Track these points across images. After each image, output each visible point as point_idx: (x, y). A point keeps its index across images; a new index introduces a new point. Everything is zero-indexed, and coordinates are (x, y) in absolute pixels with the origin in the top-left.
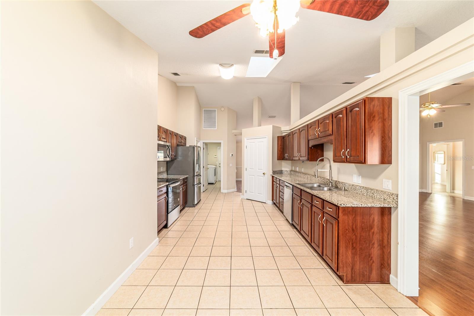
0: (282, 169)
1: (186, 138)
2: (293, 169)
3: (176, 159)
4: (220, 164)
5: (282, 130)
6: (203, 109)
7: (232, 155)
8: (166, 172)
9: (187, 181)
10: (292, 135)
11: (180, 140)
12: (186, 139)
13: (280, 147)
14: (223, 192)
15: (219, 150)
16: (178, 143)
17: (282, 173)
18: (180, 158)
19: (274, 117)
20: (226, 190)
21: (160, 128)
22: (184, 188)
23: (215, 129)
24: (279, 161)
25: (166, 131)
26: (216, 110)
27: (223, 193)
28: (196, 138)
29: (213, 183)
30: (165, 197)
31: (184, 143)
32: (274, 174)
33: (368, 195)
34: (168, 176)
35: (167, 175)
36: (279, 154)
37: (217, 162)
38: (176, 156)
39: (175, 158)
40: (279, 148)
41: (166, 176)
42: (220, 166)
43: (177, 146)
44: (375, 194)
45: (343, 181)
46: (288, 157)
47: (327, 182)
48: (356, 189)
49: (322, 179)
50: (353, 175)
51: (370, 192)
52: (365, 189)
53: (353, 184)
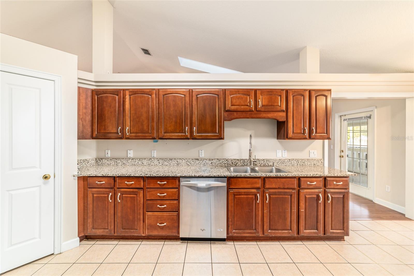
13: (84, 111)
32: (79, 172)
33: (298, 165)
36: (81, 125)
40: (81, 113)
44: (306, 163)
45: (264, 158)
46: (131, 133)
47: (235, 162)
48: (284, 162)
49: (221, 161)
50: (276, 151)
51: (301, 162)
52: (295, 161)
53: (279, 158)
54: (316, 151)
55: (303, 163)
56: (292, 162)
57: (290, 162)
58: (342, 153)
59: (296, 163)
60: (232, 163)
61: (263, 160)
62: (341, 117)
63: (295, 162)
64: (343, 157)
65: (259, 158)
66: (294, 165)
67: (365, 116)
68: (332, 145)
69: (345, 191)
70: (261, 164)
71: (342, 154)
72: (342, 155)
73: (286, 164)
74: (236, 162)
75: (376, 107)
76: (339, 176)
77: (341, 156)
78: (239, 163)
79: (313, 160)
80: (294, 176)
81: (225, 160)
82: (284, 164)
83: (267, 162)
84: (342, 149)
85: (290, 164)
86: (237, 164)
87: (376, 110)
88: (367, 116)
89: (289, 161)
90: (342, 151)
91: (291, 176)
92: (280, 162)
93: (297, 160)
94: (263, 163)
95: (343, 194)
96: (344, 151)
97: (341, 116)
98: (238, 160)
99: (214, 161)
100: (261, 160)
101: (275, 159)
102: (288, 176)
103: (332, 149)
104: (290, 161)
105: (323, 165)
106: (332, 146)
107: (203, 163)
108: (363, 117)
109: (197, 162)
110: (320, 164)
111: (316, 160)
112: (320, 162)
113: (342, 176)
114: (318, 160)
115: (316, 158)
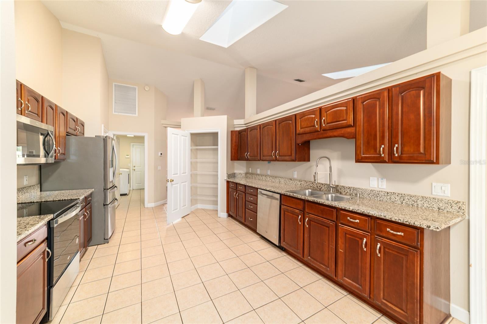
0: (235, 172)
1: (84, 123)
2: (250, 171)
3: (64, 160)
4: (134, 167)
5: (235, 124)
6: (114, 84)
7: (161, 154)
8: (39, 185)
9: (91, 200)
10: (259, 129)
11: (72, 124)
12: (83, 126)
13: (235, 144)
14: (149, 207)
15: (133, 147)
16: (69, 130)
17: (235, 177)
18: (73, 158)
19: (214, 109)
20: (154, 204)
21: (20, 87)
22: (87, 213)
23: (134, 115)
24: (232, 161)
25: (40, 100)
26: (135, 89)
27: (147, 208)
28: (103, 125)
29: (127, 194)
30: (44, 252)
31: (80, 132)
32: (228, 178)
33: (404, 204)
34: (44, 194)
35: (41, 191)
36: (233, 153)
37: (129, 164)
38: (64, 154)
39: (62, 157)
40: (233, 146)
41: (39, 193)
42: (134, 170)
43: (67, 135)
44: (419, 202)
45: (350, 186)
46: (250, 157)
47: (319, 186)
48: (379, 195)
49: (308, 184)
50: (370, 178)
51: (409, 200)
52: (397, 196)
53: (371, 189)
54: (449, 185)
55: (413, 202)
56: (393, 197)
57: (388, 196)
59: (399, 201)
60: (317, 187)
61: (349, 189)
63: (398, 198)
65: (344, 185)
66: (396, 202)
70: (347, 193)
73: (381, 198)
74: (321, 186)
78: (323, 188)
79: (436, 200)
80: (330, 205)
81: (311, 183)
82: (379, 198)
83: (354, 191)
85: (389, 200)
86: (321, 189)
89: (386, 194)
91: (327, 204)
92: (372, 194)
93: (400, 196)
94: (349, 191)
98: (322, 184)
99: (302, 182)
100: (347, 188)
101: (364, 189)
102: (324, 203)
104: (389, 194)
107: (295, 183)
109: (291, 182)
110: (455, 210)
111: (446, 201)
112: (455, 207)
113: (399, 221)
114: (450, 203)
115: (446, 198)
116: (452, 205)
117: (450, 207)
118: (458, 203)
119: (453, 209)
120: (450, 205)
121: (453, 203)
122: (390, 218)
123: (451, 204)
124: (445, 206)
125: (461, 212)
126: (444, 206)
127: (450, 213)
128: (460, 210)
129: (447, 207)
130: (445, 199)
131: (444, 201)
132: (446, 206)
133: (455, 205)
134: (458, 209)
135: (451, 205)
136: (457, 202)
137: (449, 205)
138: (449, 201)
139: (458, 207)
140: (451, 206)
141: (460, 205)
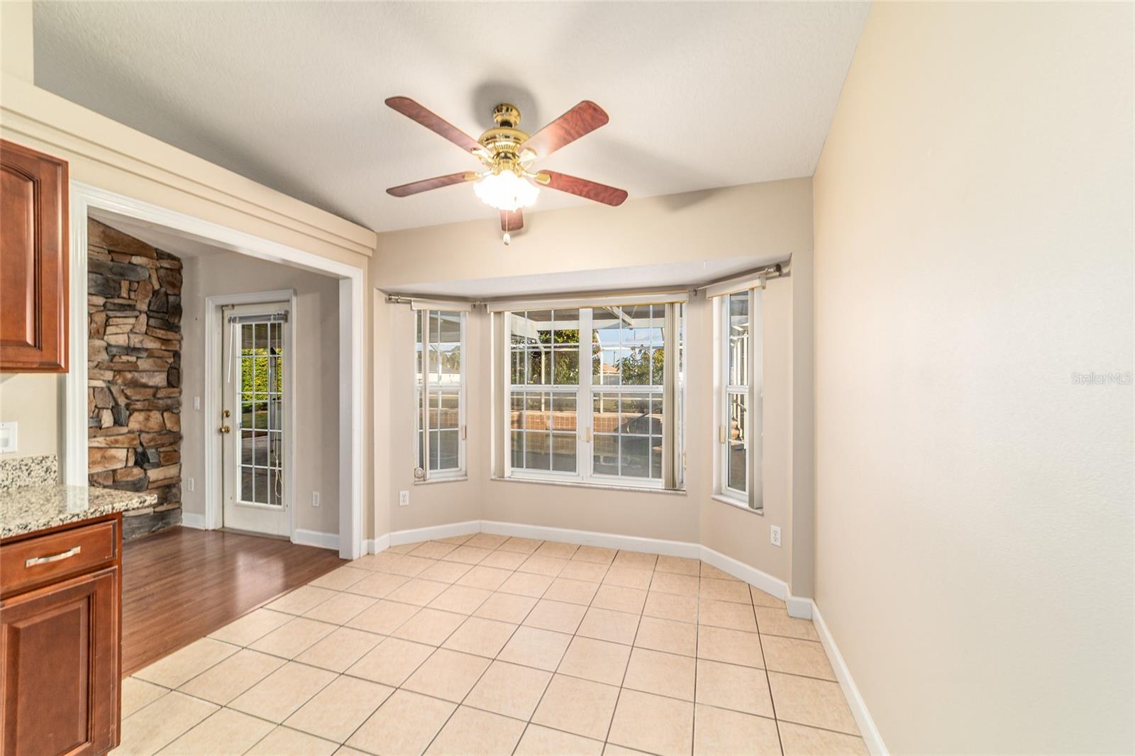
54: (16, 424)
58: (226, 419)
62: (223, 311)
64: (228, 431)
67: (276, 313)
68: (199, 398)
69: (94, 577)
71: (227, 422)
72: (225, 425)
75: (296, 293)
76: (59, 526)
77: (223, 430)
84: (225, 409)
87: (294, 300)
88: (280, 313)
90: (227, 412)
95: (86, 594)
96: (231, 413)
97: (223, 306)
103: (197, 410)
105: (61, 481)
106: (199, 401)
108: (270, 315)
110: (37, 477)
111: (15, 463)
112: (38, 471)
113: (75, 519)
114: (26, 465)
115: (14, 457)
116: (31, 469)
117: (27, 474)
118: (43, 461)
119: (32, 478)
120: (25, 471)
121: (33, 462)
122: (44, 525)
123: (27, 467)
124: (13, 476)
125: (50, 478)
126: (11, 477)
127: (25, 488)
128: (48, 475)
129: (19, 477)
130: (14, 460)
131: (10, 464)
132: (15, 475)
133: (38, 467)
134: (43, 474)
135: (27, 470)
136: (41, 458)
137: (22, 471)
138: (22, 461)
139: (45, 468)
140: (29, 471)
141: (49, 464)
